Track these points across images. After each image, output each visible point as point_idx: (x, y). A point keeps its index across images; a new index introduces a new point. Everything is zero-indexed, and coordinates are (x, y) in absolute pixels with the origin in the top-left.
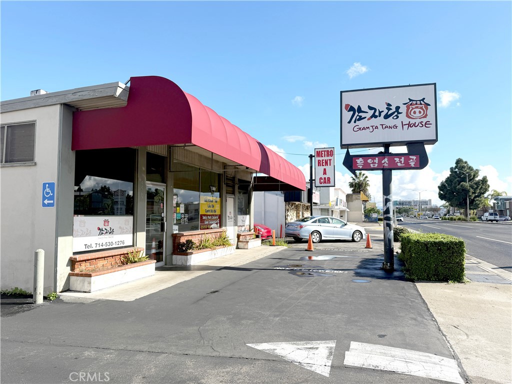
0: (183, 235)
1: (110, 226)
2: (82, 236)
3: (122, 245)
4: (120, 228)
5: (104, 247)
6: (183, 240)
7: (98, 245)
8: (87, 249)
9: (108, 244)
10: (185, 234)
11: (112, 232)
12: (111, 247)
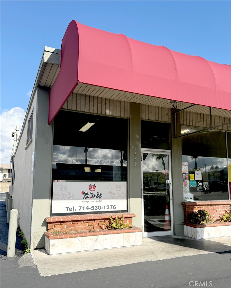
0: (196, 205)
1: (97, 190)
2: (63, 198)
3: (113, 210)
4: (110, 193)
5: (90, 210)
6: (196, 210)
7: (82, 209)
8: (69, 212)
9: (95, 208)
10: (198, 204)
11: (99, 196)
12: (98, 210)
